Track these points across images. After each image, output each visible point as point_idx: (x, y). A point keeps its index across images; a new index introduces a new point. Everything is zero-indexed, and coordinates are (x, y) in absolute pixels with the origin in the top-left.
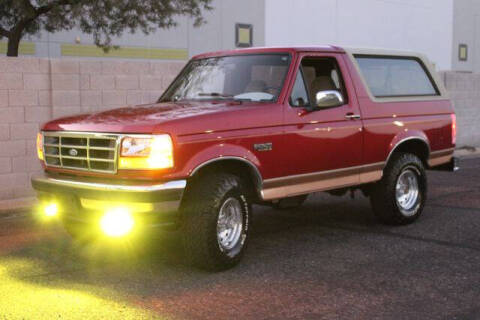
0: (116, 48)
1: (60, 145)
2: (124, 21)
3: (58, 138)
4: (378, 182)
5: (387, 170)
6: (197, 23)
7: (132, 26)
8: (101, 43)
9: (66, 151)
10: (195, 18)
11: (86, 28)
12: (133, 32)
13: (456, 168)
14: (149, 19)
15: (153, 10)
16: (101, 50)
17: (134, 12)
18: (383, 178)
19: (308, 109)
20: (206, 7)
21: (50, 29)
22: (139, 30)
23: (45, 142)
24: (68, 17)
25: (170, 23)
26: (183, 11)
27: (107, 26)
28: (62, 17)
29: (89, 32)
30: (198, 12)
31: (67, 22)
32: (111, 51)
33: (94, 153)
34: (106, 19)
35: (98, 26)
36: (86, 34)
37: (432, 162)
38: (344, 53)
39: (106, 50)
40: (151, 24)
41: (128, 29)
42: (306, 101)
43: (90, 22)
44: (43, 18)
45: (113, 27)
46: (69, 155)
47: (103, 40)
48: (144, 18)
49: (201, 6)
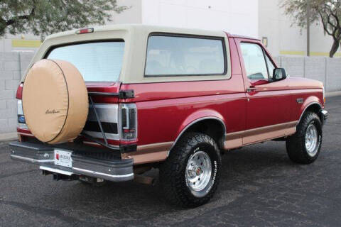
2: (59, 28)
11: (36, 32)
15: (77, 22)
17: (65, 23)
20: (108, 19)
21: (13, 32)
24: (25, 26)
26: (95, 22)
27: (48, 31)
28: (21, 26)
29: (38, 35)
31: (24, 29)
34: (48, 27)
35: (43, 31)
43: (38, 29)
44: (9, 26)
49: (105, 19)
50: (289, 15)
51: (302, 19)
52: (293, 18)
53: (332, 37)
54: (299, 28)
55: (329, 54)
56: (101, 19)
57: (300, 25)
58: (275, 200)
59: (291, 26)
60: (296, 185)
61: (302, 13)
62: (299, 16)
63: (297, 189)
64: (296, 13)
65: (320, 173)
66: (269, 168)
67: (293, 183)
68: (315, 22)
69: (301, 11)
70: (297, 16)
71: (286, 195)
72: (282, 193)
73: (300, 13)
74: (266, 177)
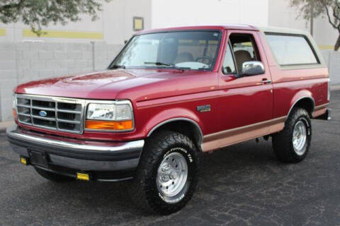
0: (45, 33)
1: (32, 107)
2: (50, 17)
3: (29, 100)
4: (281, 131)
5: (287, 122)
6: (94, 19)
7: (55, 20)
8: (36, 30)
9: (37, 112)
10: (92, 16)
11: (26, 21)
12: (55, 24)
13: (329, 118)
14: (65, 16)
15: (66, 11)
16: (35, 34)
18: (285, 128)
19: (236, 76)
20: (98, 9)
22: (59, 22)
23: (18, 103)
25: (77, 19)
27: (39, 20)
28: (12, 15)
29: (28, 24)
30: (94, 12)
31: (14, 18)
32: (41, 36)
33: (62, 115)
34: (38, 16)
35: (33, 21)
36: (26, 25)
37: (315, 114)
38: (258, 31)
39: (39, 35)
40: (66, 19)
41: (52, 22)
42: (233, 69)
45: (44, 20)
46: (39, 115)
47: (37, 29)
48: (62, 15)
49: (95, 8)
50: (295, 7)
51: (307, 12)
52: (298, 11)
53: (337, 30)
54: (305, 21)
55: (333, 48)
56: (91, 8)
57: (305, 17)
58: (227, 213)
59: (296, 19)
60: (259, 195)
61: (308, 5)
62: (305, 9)
63: (258, 200)
64: (301, 6)
65: (291, 180)
66: (237, 172)
67: (257, 191)
68: (321, 14)
69: (307, 4)
70: (302, 9)
71: (242, 207)
72: (238, 205)
73: (306, 6)
74: (228, 183)
